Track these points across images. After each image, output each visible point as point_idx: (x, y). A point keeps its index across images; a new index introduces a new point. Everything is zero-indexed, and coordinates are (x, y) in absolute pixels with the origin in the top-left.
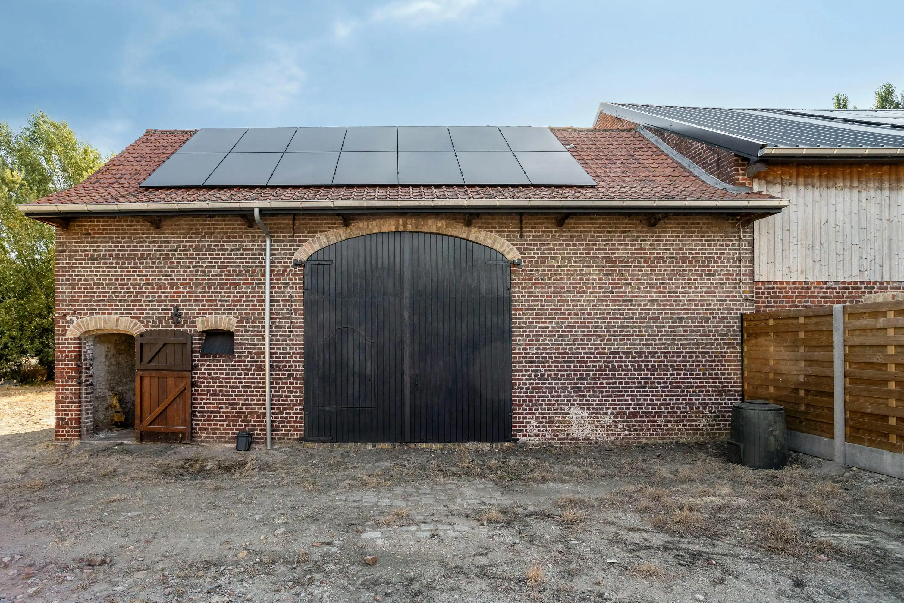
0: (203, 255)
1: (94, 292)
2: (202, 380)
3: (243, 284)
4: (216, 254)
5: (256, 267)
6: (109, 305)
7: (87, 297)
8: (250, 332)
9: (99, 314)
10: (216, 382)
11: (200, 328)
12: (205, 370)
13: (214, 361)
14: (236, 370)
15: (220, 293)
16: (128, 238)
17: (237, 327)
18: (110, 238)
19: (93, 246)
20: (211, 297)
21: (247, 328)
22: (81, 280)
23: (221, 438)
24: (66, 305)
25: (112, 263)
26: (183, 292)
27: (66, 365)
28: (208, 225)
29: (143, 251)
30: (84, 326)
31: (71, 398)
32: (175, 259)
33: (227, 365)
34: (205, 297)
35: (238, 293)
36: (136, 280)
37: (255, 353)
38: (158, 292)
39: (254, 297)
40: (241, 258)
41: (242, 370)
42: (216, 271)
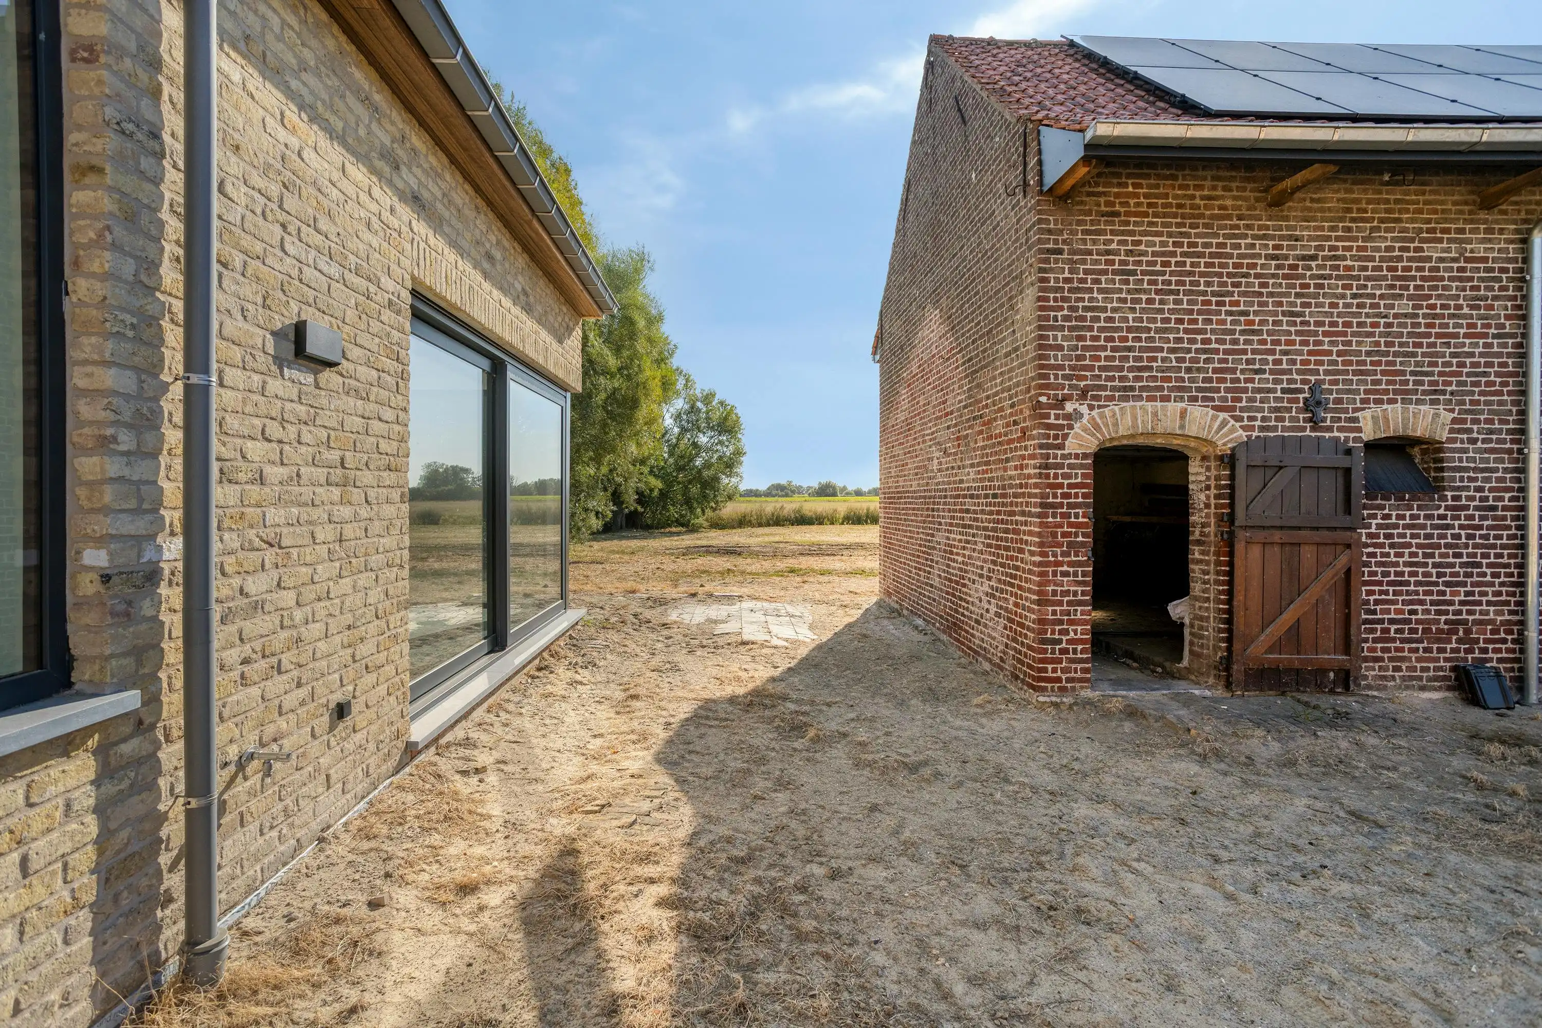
0: (1375, 269)
1: (1130, 349)
2: (1370, 550)
3: (1466, 336)
4: (1405, 269)
5: (1495, 298)
6: (1164, 379)
7: (1113, 358)
8: (1479, 444)
9: (1140, 398)
10: (1401, 555)
11: (1368, 434)
12: (1379, 526)
13: (1398, 508)
14: (1448, 527)
15: (1414, 355)
16: (1206, 226)
17: (1451, 431)
18: (1164, 225)
19: (1124, 242)
20: (1393, 363)
21: (1475, 435)
22: (1098, 319)
23: (1412, 678)
24: (1065, 377)
25: (1169, 283)
26: (1329, 353)
27: (1063, 515)
28: (1387, 201)
29: (1240, 256)
30: (1107, 425)
31: (1075, 593)
32: (1312, 277)
33: (1427, 517)
34: (1379, 363)
35: (1453, 355)
36: (1223, 322)
37: (1491, 490)
38: (1272, 352)
39: (1489, 365)
40: (1460, 279)
41: (1461, 527)
42: (1404, 306)
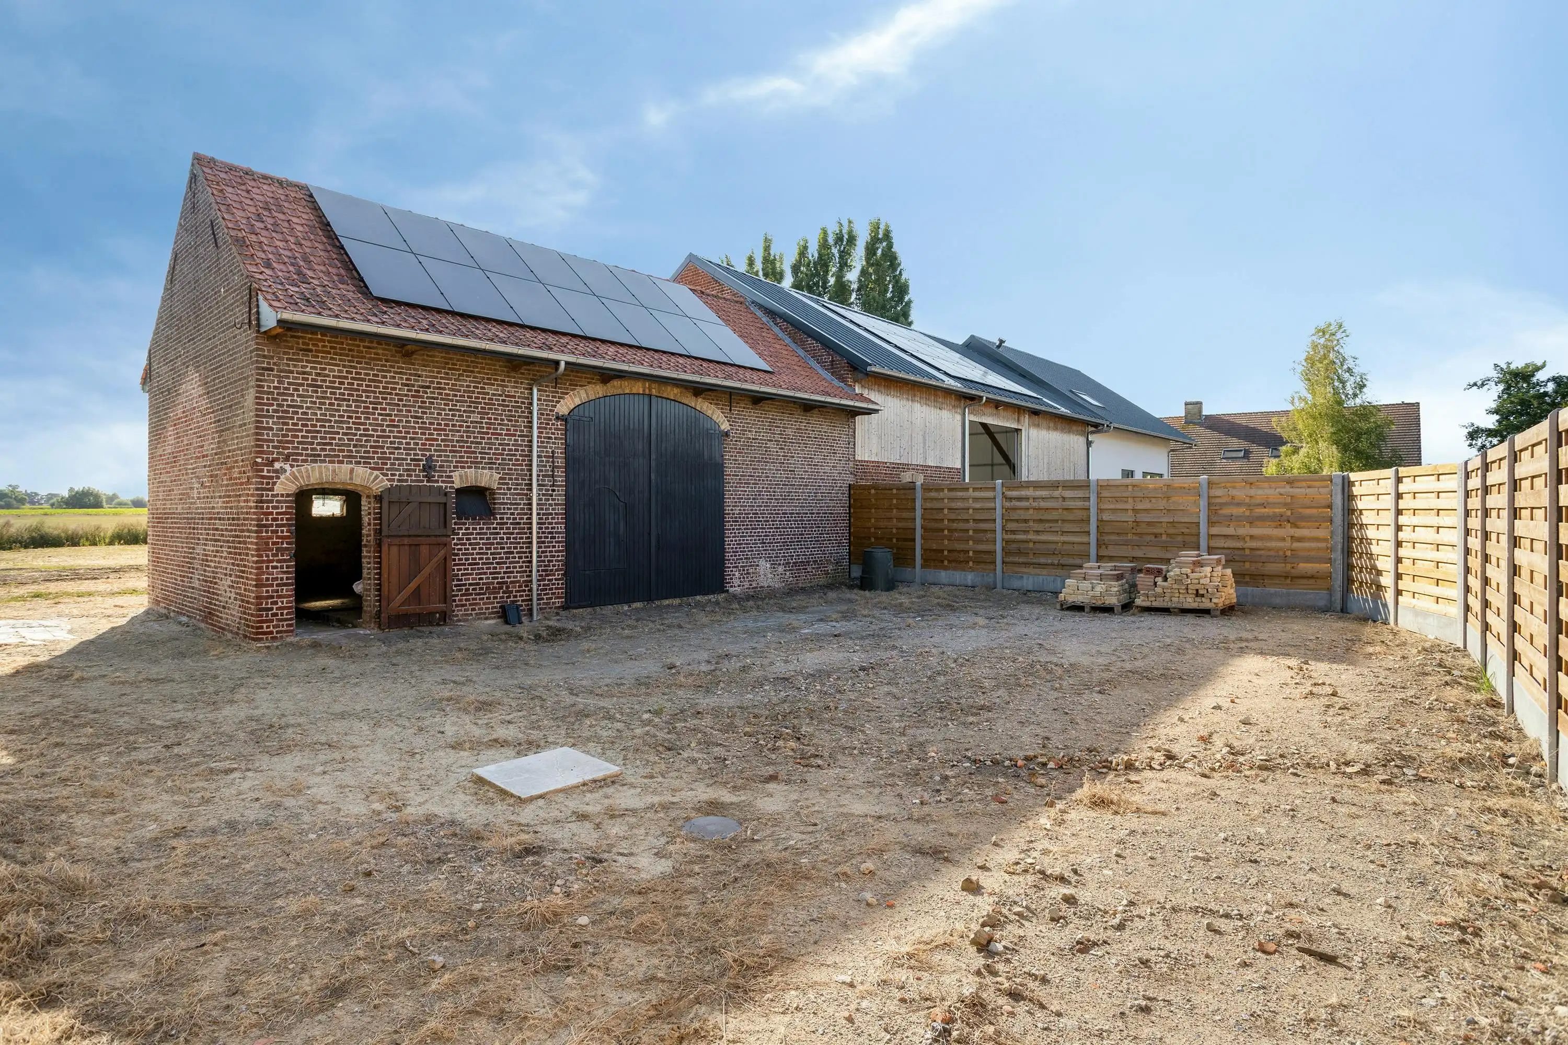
0: (460, 396)
1: (318, 432)
2: (459, 547)
3: (506, 435)
4: (476, 398)
5: (519, 417)
6: (340, 451)
7: (307, 437)
8: (512, 491)
9: (324, 461)
10: (475, 549)
11: (457, 485)
12: (463, 534)
13: (473, 524)
14: (498, 533)
15: (481, 443)
16: (366, 363)
17: (499, 484)
18: (340, 360)
19: (315, 368)
20: (470, 447)
21: (510, 486)
22: (297, 413)
23: (481, 614)
24: (274, 447)
25: (344, 394)
26: (437, 440)
27: (272, 532)
28: (467, 361)
29: (387, 383)
30: (302, 477)
31: (282, 579)
32: (427, 398)
33: (488, 529)
34: (463, 447)
35: (500, 444)
36: (377, 419)
37: (518, 514)
38: (405, 438)
39: (517, 450)
40: (503, 405)
41: (504, 533)
42: (475, 417)
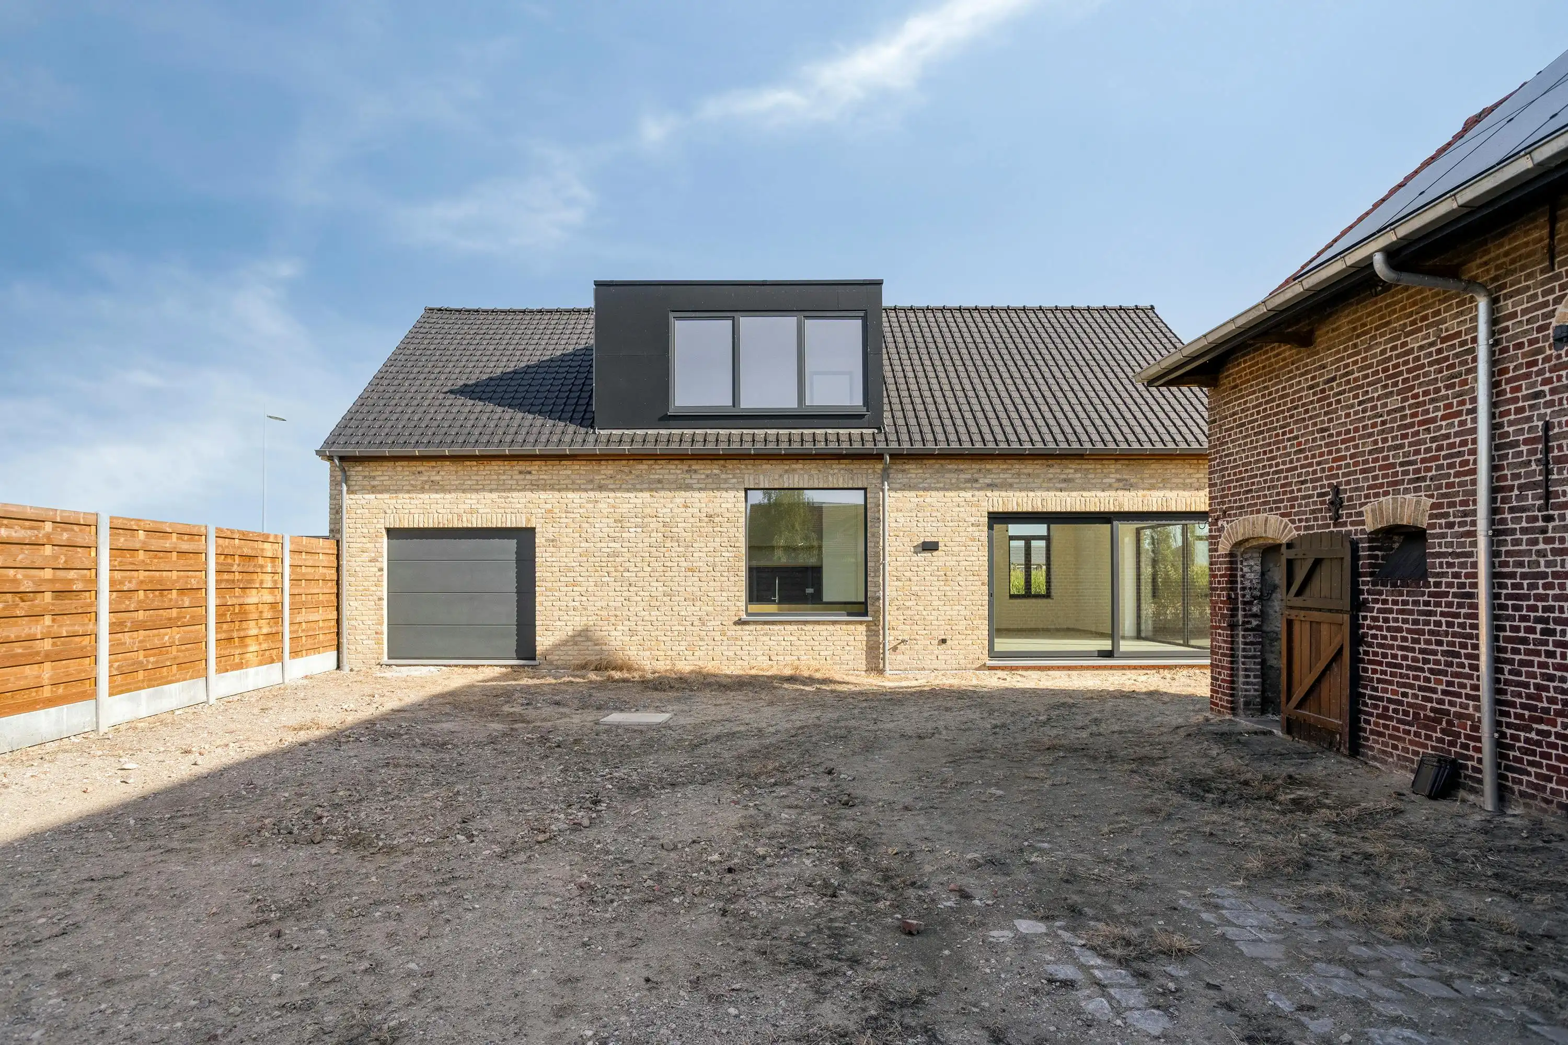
0: (1373, 374)
2: (1374, 632)
3: (1443, 418)
6: (1258, 497)
7: (1236, 487)
8: (1456, 528)
9: (1247, 513)
10: (1396, 638)
11: (1369, 526)
12: (1379, 610)
13: (1393, 594)
15: (1402, 446)
16: (1277, 377)
17: (1431, 516)
18: (1257, 385)
19: (1241, 404)
20: (1388, 458)
21: (1451, 519)
24: (1218, 503)
25: (1260, 426)
26: (1345, 458)
27: (1218, 595)
29: (1293, 393)
30: (1234, 534)
31: (1224, 648)
32: (1334, 395)
33: (1415, 603)
34: (1377, 460)
35: (1433, 440)
36: (1286, 447)
38: (1312, 465)
40: (1438, 362)
41: (1443, 614)
42: (1394, 402)
